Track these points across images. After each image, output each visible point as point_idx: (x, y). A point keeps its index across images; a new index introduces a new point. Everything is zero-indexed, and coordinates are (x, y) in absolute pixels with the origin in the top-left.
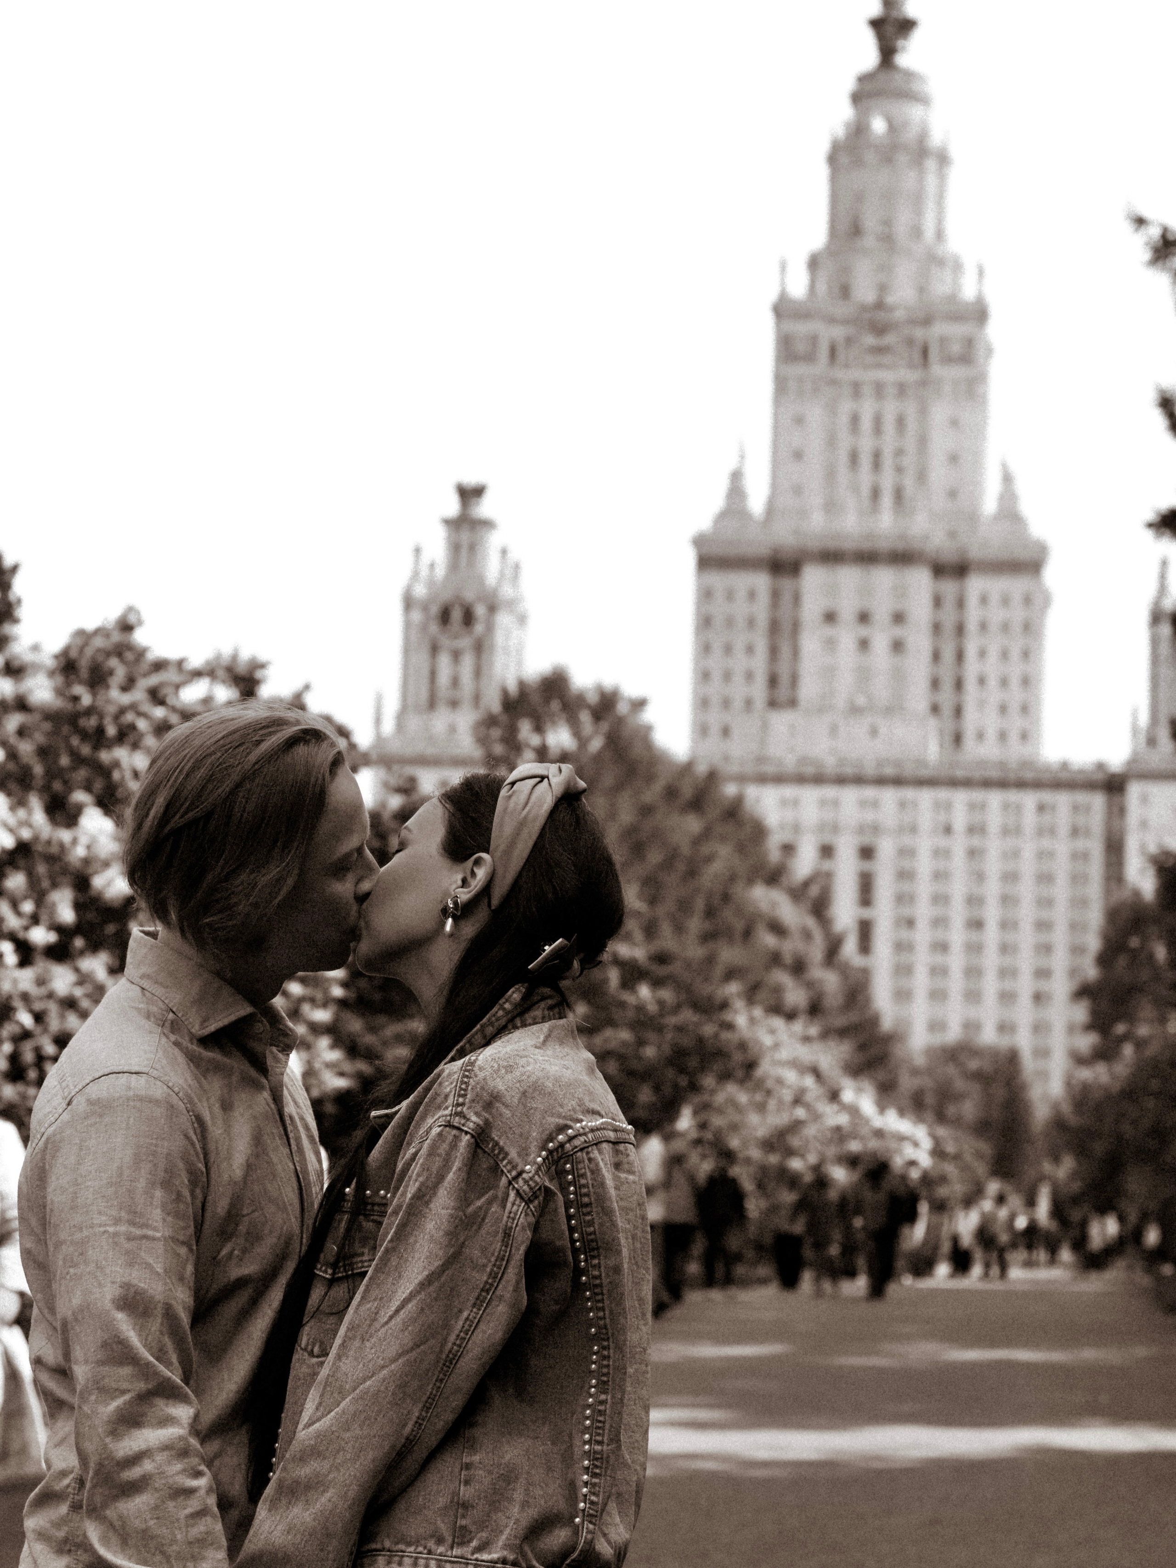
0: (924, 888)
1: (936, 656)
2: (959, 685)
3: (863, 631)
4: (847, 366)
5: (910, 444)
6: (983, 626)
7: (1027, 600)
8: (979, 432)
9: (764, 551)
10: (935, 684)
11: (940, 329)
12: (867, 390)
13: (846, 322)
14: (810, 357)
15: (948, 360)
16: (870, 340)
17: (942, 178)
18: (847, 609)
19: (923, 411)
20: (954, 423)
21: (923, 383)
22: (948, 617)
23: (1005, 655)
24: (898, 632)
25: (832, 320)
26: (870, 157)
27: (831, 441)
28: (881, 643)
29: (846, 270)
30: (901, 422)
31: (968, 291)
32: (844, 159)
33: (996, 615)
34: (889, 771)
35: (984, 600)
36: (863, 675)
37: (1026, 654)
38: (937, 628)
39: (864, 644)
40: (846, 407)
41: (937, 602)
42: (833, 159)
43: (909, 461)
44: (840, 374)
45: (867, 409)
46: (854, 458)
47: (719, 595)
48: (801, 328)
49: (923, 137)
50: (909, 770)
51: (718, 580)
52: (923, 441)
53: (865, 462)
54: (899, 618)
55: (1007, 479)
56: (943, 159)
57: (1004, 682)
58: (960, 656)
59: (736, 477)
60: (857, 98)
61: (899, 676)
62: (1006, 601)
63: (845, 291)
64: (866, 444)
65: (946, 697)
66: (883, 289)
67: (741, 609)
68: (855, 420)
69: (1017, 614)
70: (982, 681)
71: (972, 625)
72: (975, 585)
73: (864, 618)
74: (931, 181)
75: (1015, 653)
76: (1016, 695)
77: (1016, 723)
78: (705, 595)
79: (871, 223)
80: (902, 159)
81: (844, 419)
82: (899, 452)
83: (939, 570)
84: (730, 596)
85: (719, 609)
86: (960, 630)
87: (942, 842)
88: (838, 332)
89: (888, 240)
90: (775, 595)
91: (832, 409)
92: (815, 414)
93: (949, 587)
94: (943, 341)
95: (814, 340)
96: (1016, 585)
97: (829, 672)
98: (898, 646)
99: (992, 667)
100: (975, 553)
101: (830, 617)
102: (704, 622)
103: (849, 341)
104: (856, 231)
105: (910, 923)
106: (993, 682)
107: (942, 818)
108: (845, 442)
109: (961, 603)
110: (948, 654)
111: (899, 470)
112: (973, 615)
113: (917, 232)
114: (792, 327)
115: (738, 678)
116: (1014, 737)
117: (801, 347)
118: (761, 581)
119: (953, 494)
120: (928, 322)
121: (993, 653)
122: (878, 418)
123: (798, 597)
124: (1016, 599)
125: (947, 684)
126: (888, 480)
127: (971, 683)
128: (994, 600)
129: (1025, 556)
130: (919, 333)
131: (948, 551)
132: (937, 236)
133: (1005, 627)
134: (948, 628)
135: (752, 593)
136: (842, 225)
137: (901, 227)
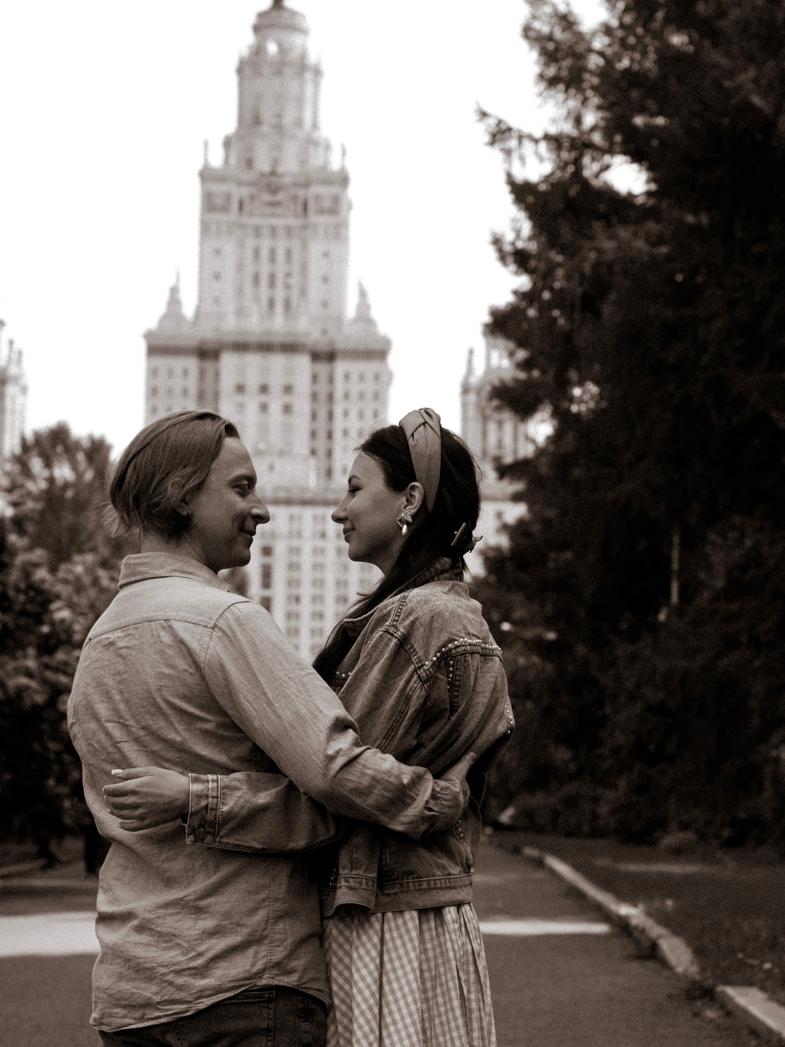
0: (306, 575)
1: (314, 416)
2: (330, 435)
3: (263, 398)
4: (251, 215)
5: (295, 269)
6: (346, 395)
7: (377, 377)
8: (343, 260)
9: (194, 343)
10: (314, 435)
11: (315, 190)
12: (266, 232)
13: (249, 184)
14: (225, 209)
15: (321, 211)
16: (267, 197)
17: (316, 84)
18: (252, 384)
19: (304, 246)
20: (326, 255)
21: (304, 227)
22: (322, 388)
23: (361, 415)
24: (288, 399)
25: (240, 183)
26: (266, 70)
27: (240, 267)
28: (275, 407)
29: (250, 149)
30: (289, 254)
31: (335, 165)
32: (248, 71)
33: (355, 388)
34: (282, 495)
35: (347, 377)
36: (264, 428)
37: (376, 414)
38: (314, 397)
39: (264, 408)
40: (250, 243)
41: (315, 378)
42: (240, 71)
43: (294, 281)
44: (245, 220)
45: (265, 245)
46: (256, 279)
47: (163, 373)
48: (219, 188)
49: (303, 57)
50: (296, 494)
51: (162, 362)
52: (304, 268)
53: (264, 282)
54: (288, 389)
55: (363, 294)
56: (317, 72)
57: (361, 434)
58: (331, 416)
59: (174, 291)
60: (257, 29)
61: (288, 429)
62: (362, 378)
63: (249, 163)
64: (265, 269)
65: (321, 444)
66: (276, 162)
67: (178, 382)
68: (257, 252)
69: (370, 387)
70: (345, 433)
71: (339, 395)
72: (341, 367)
73: (264, 389)
74: (308, 87)
75: (369, 414)
78: (153, 373)
79: (267, 114)
80: (288, 71)
81: (249, 253)
82: (288, 275)
83: (316, 356)
84: (170, 373)
85: (162, 382)
86: (331, 397)
87: (320, 543)
88: (245, 192)
89: (279, 128)
90: (202, 373)
91: (241, 245)
92: (229, 248)
93: (323, 368)
94: (318, 198)
95: (228, 197)
96: (369, 367)
98: (287, 409)
99: (353, 424)
100: (340, 345)
101: (240, 389)
102: (152, 392)
103: (252, 197)
104: (257, 121)
105: (298, 599)
106: (353, 434)
107: (319, 528)
108: (250, 269)
109: (331, 380)
110: (322, 414)
111: (288, 287)
112: (340, 387)
113: (299, 122)
114: (212, 187)
117: (219, 201)
118: (192, 364)
119: (325, 304)
120: (307, 185)
121: (353, 415)
122: (273, 252)
123: (217, 375)
124: (370, 377)
125: (322, 435)
126: (280, 294)
127: (338, 435)
128: (354, 377)
129: (374, 346)
130: (301, 193)
131: (321, 342)
132: (315, 126)
133: (361, 396)
134: (323, 397)
135: (186, 373)
136: (248, 117)
137: (288, 119)
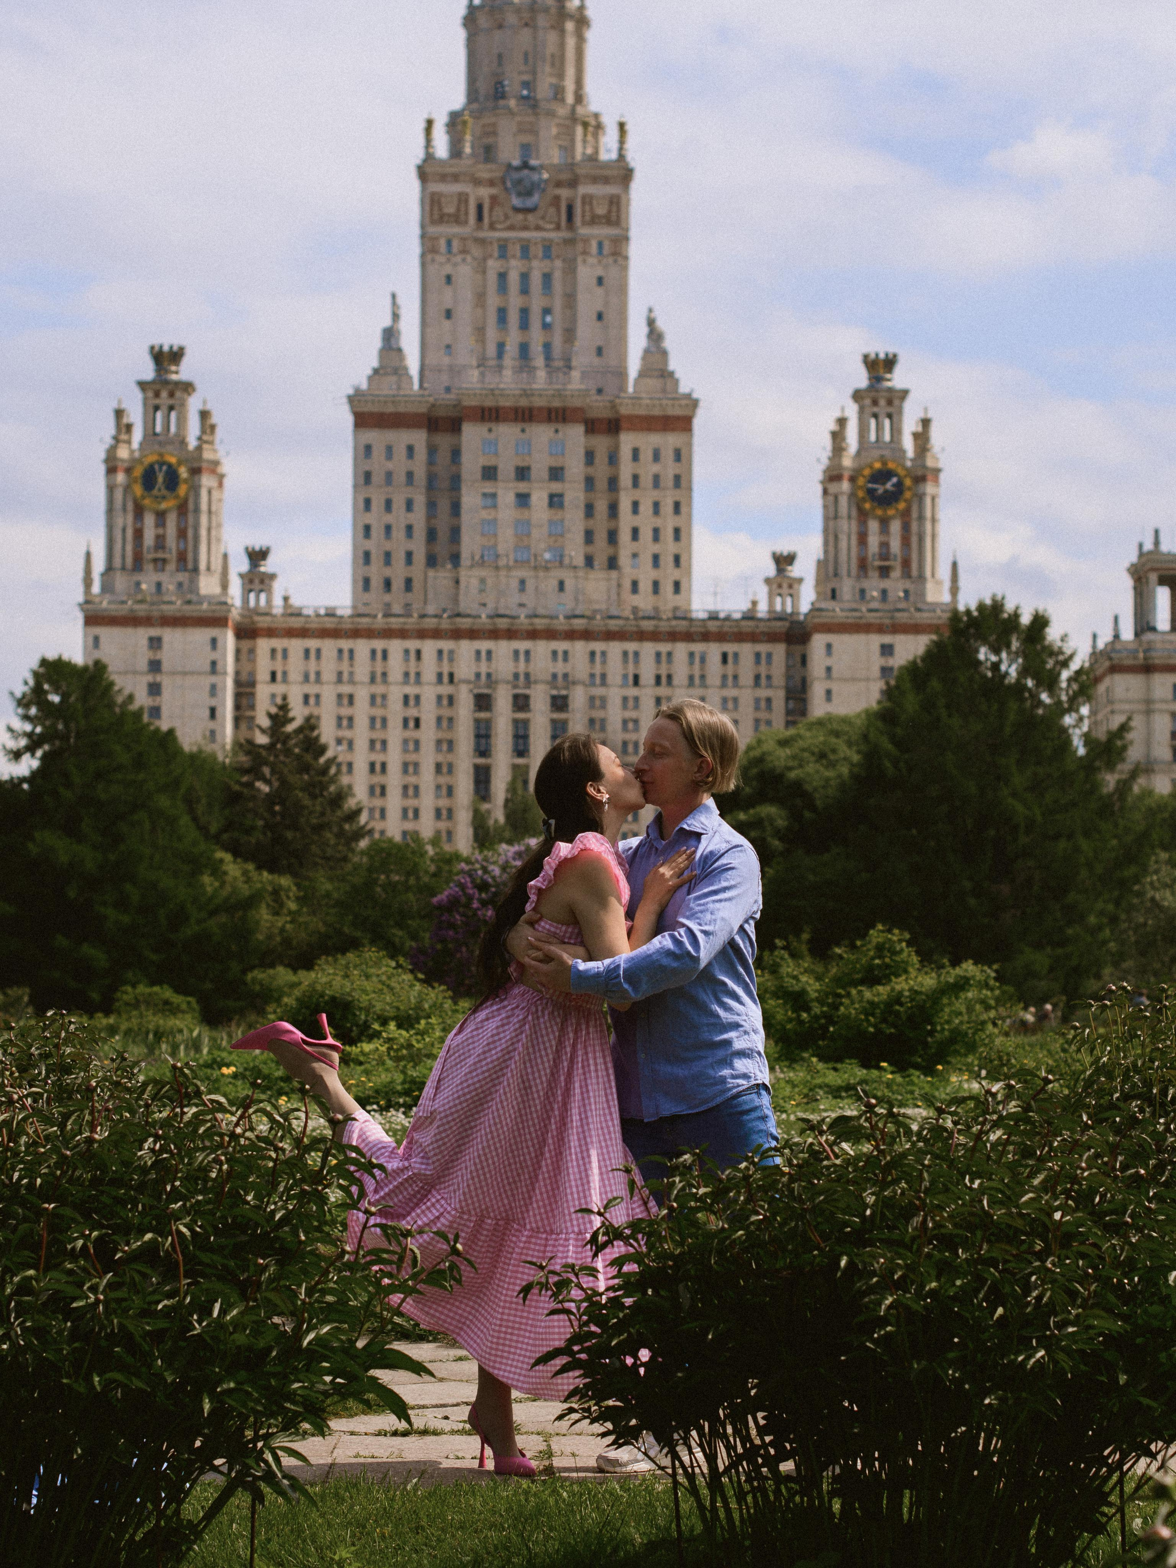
1: (589, 510)
2: (613, 537)
3: (522, 487)
4: (492, 227)
5: (558, 304)
6: (635, 481)
7: (678, 455)
8: (622, 289)
9: (423, 409)
10: (589, 537)
11: (583, 189)
12: (515, 250)
13: (491, 183)
14: (457, 219)
15: (594, 220)
17: (581, 39)
18: (506, 467)
19: (571, 270)
20: (600, 281)
21: (570, 243)
22: (601, 471)
23: (657, 508)
24: (556, 487)
25: (477, 182)
26: (511, 19)
27: (480, 298)
28: (539, 497)
29: (492, 131)
30: (547, 278)
32: (483, 21)
33: (648, 469)
34: (578, 625)
35: (636, 454)
36: (523, 529)
37: (677, 506)
38: (590, 482)
39: (523, 499)
40: (494, 265)
41: (590, 457)
42: (470, 20)
43: (555, 319)
44: (485, 234)
45: (515, 268)
46: (502, 315)
47: (378, 452)
48: (449, 189)
51: (374, 436)
52: (570, 299)
53: (513, 318)
54: (556, 474)
55: (655, 335)
56: (582, 22)
57: (657, 535)
58: (613, 510)
59: (390, 335)
61: (556, 530)
62: (657, 456)
63: (488, 153)
64: (515, 302)
65: (600, 550)
66: (526, 149)
67: (400, 465)
68: (502, 277)
69: (669, 469)
70: (635, 533)
71: (625, 479)
72: (627, 441)
73: (522, 473)
74: (571, 42)
75: (667, 507)
76: (669, 547)
77: (669, 575)
78: (365, 451)
79: (512, 83)
80: (542, 21)
81: (492, 279)
82: (547, 311)
83: (592, 426)
84: (389, 451)
85: (378, 464)
86: (613, 483)
87: (632, 692)
88: (485, 192)
89: (531, 102)
91: (481, 268)
92: (464, 272)
93: (601, 443)
94: (587, 200)
95: (463, 199)
96: (669, 441)
97: (490, 527)
98: (555, 501)
99: (646, 521)
100: (624, 411)
102: (364, 479)
103: (494, 199)
104: (499, 93)
106: (646, 534)
108: (493, 301)
109: (613, 459)
110: (601, 507)
111: (546, 327)
112: (626, 470)
113: (558, 93)
114: (436, 187)
115: (399, 534)
116: (667, 588)
118: (419, 438)
119: (600, 351)
120: (573, 183)
121: (646, 508)
122: (525, 277)
123: (456, 453)
124: (668, 455)
125: (601, 537)
126: (536, 337)
127: (624, 536)
128: (646, 455)
129: (678, 412)
130: (564, 193)
131: (598, 407)
132: (579, 98)
133: (657, 481)
134: (601, 484)
135: (410, 449)
136: (483, 87)
137: (543, 90)
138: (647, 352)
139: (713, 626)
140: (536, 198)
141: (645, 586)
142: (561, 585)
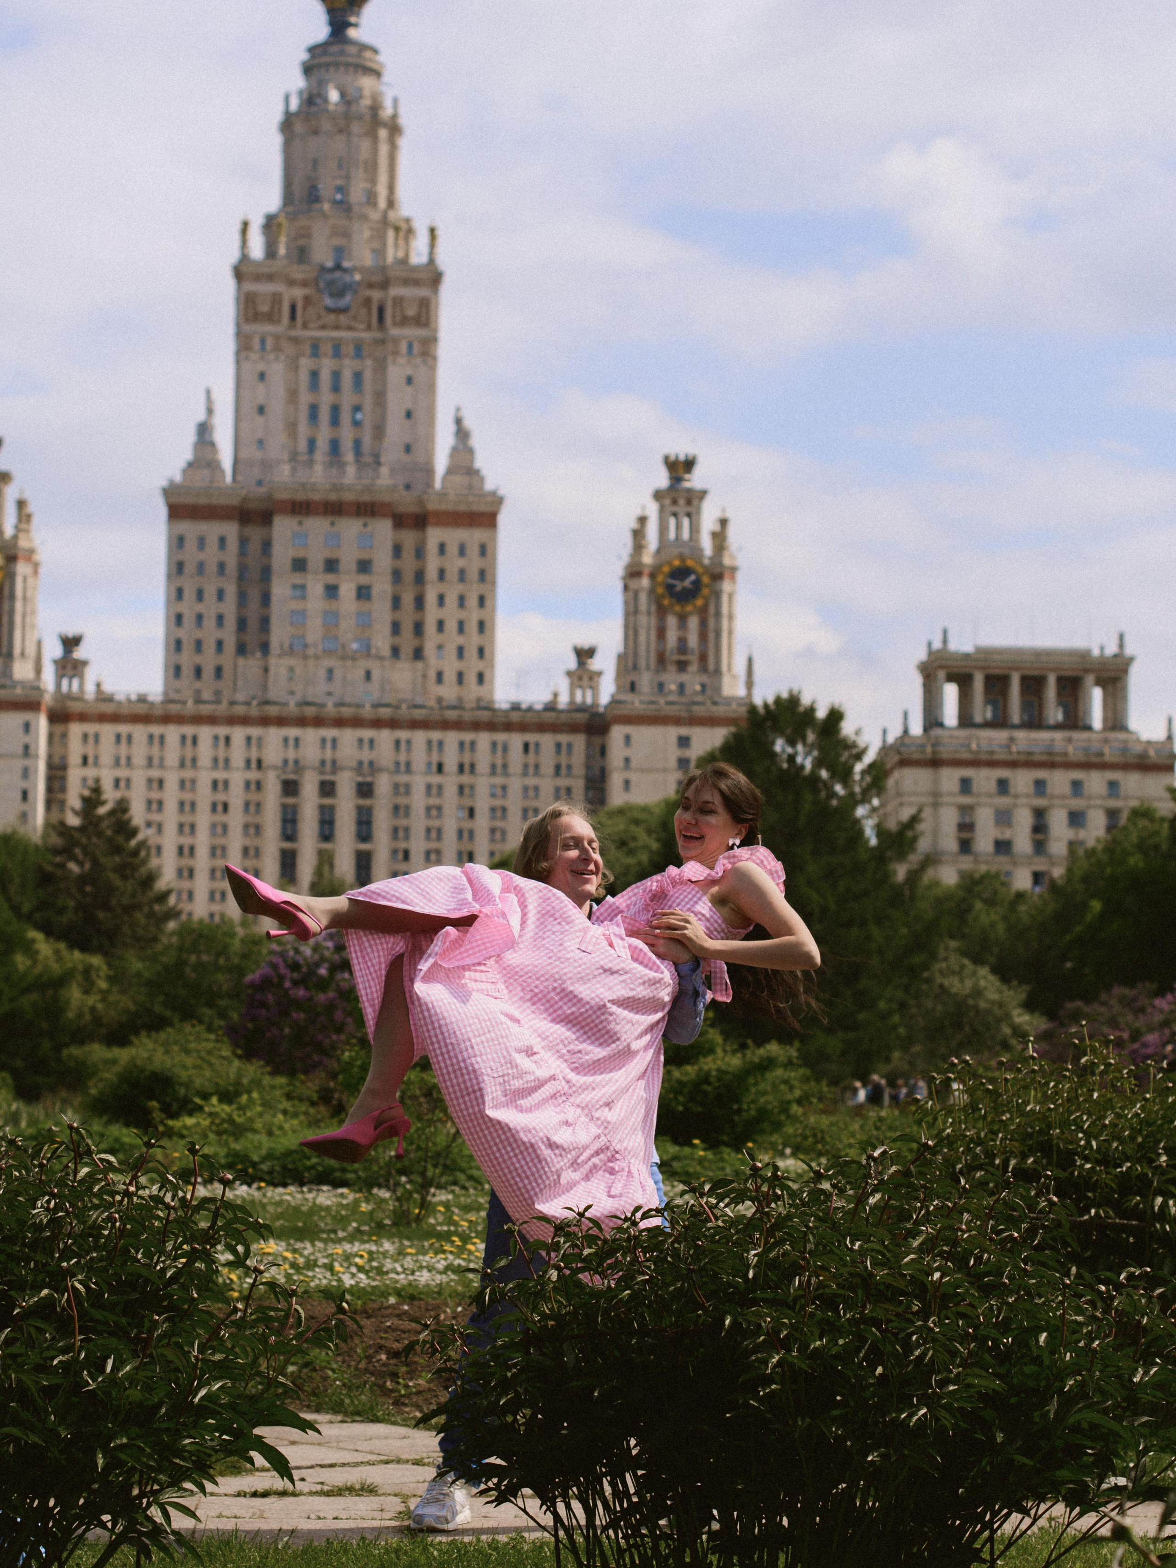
0: (418, 822)
1: (396, 603)
2: (419, 629)
3: (331, 579)
4: (305, 326)
5: (368, 401)
6: (441, 575)
7: (482, 550)
8: (431, 387)
9: (235, 502)
10: (396, 628)
11: (395, 291)
12: (327, 348)
13: (305, 284)
14: (271, 317)
15: (404, 321)
16: (328, 301)
17: (393, 147)
18: (316, 558)
19: (381, 368)
20: (409, 380)
21: (382, 342)
22: (408, 564)
23: (462, 601)
24: (364, 579)
25: (291, 283)
26: (326, 126)
27: (293, 395)
28: (347, 590)
29: (305, 234)
30: (358, 377)
31: (419, 254)
32: (299, 128)
33: (454, 564)
34: (382, 713)
35: (442, 548)
36: (332, 619)
37: (482, 600)
38: (397, 575)
39: (332, 591)
40: (306, 364)
41: (397, 550)
42: (287, 125)
43: (365, 416)
44: (299, 333)
45: (327, 366)
46: (314, 412)
47: (191, 542)
48: (265, 288)
49: (375, 108)
50: (404, 713)
51: (191, 528)
52: (380, 397)
53: (324, 415)
54: (364, 566)
55: (462, 434)
56: (395, 129)
57: (461, 627)
58: (420, 602)
59: (204, 430)
60: (308, 69)
61: (365, 622)
62: (462, 551)
63: (301, 254)
64: (326, 399)
65: (407, 640)
66: (339, 252)
67: (212, 555)
68: (315, 375)
69: (474, 563)
70: (441, 625)
71: (431, 572)
72: (434, 535)
73: (331, 565)
74: (384, 149)
75: (472, 601)
76: (473, 640)
77: (473, 666)
78: (177, 542)
79: (326, 187)
80: (356, 128)
81: (304, 377)
82: (357, 408)
83: (400, 521)
84: (202, 542)
85: (191, 555)
86: (420, 577)
87: (435, 779)
88: (298, 293)
89: (344, 206)
90: (243, 541)
91: (293, 366)
92: (277, 370)
93: (409, 538)
94: (398, 301)
95: (276, 299)
96: (473, 535)
97: (299, 617)
98: (363, 593)
99: (451, 614)
100: (431, 506)
101: (299, 565)
102: (177, 568)
103: (308, 301)
104: (313, 197)
105: (406, 854)
106: (451, 626)
107: (435, 757)
108: (305, 398)
109: (420, 553)
110: (408, 599)
111: (356, 424)
112: (432, 564)
113: (371, 198)
114: (250, 287)
115: (210, 623)
116: (471, 678)
117: (264, 307)
118: (230, 530)
119: (408, 449)
120: (384, 285)
121: (451, 600)
122: (336, 375)
123: (267, 545)
124: (473, 551)
125: (407, 629)
126: (347, 434)
127: (430, 628)
128: (452, 549)
129: (482, 508)
130: (376, 295)
131: (406, 502)
132: (391, 203)
133: (462, 575)
134: (408, 576)
135: (222, 541)
136: (298, 190)
137: (357, 194)
138: (455, 451)
139: (515, 717)
140: (347, 299)
141: (450, 676)
142: (368, 675)
